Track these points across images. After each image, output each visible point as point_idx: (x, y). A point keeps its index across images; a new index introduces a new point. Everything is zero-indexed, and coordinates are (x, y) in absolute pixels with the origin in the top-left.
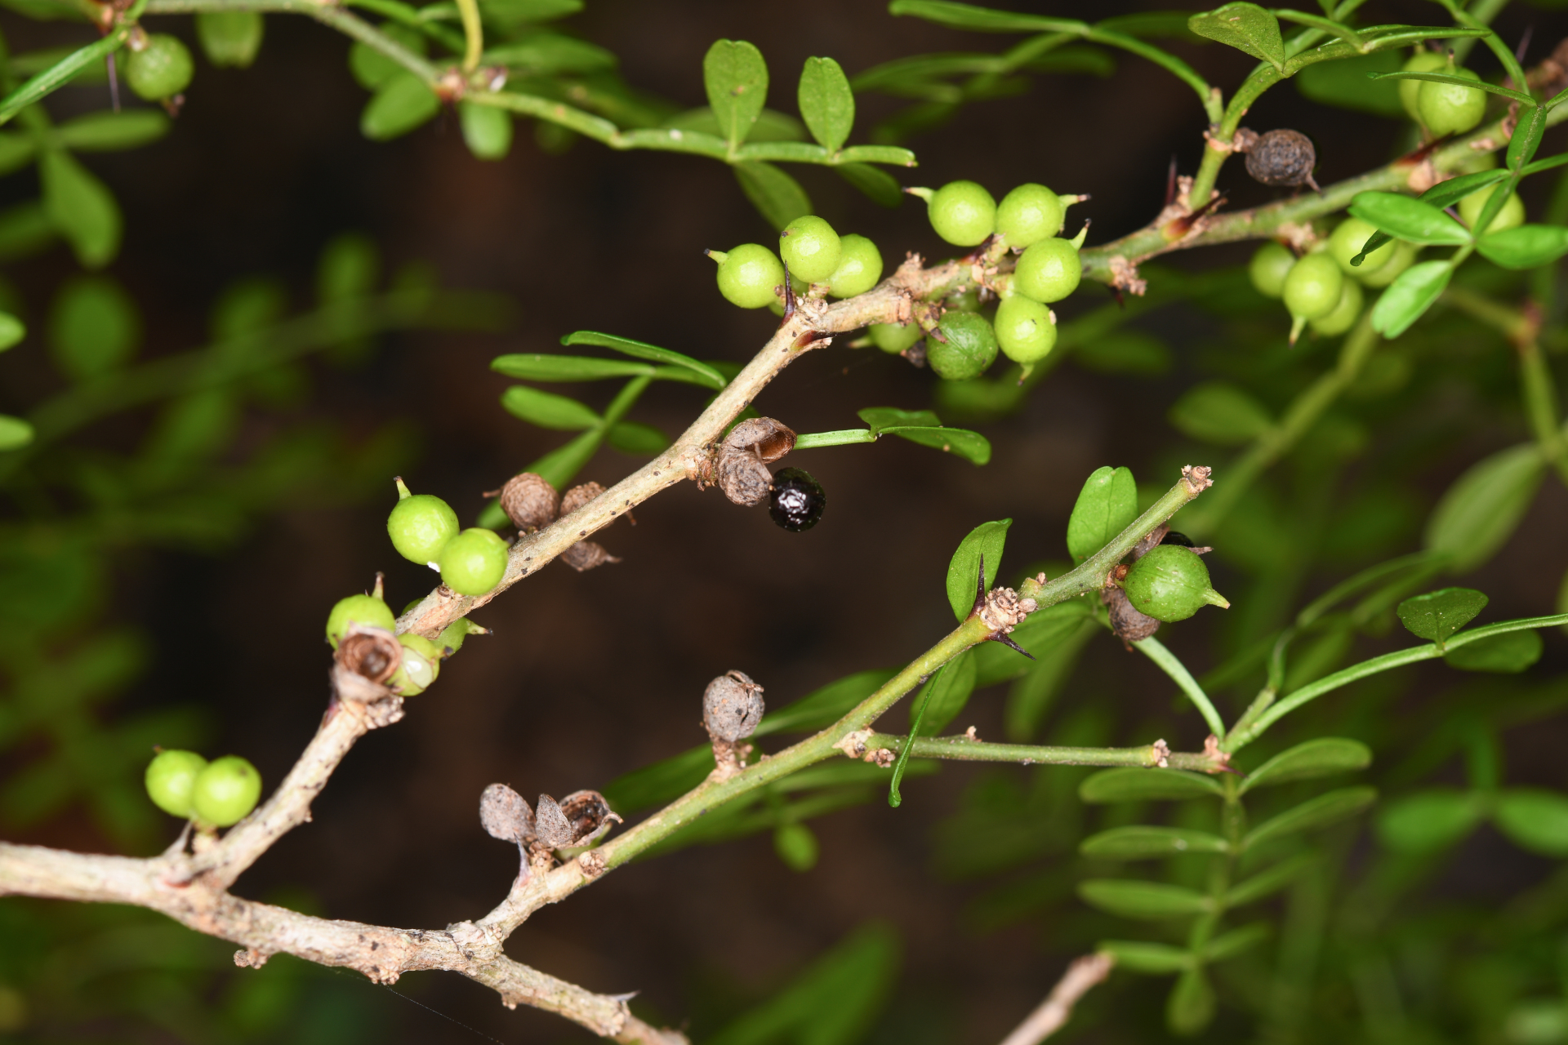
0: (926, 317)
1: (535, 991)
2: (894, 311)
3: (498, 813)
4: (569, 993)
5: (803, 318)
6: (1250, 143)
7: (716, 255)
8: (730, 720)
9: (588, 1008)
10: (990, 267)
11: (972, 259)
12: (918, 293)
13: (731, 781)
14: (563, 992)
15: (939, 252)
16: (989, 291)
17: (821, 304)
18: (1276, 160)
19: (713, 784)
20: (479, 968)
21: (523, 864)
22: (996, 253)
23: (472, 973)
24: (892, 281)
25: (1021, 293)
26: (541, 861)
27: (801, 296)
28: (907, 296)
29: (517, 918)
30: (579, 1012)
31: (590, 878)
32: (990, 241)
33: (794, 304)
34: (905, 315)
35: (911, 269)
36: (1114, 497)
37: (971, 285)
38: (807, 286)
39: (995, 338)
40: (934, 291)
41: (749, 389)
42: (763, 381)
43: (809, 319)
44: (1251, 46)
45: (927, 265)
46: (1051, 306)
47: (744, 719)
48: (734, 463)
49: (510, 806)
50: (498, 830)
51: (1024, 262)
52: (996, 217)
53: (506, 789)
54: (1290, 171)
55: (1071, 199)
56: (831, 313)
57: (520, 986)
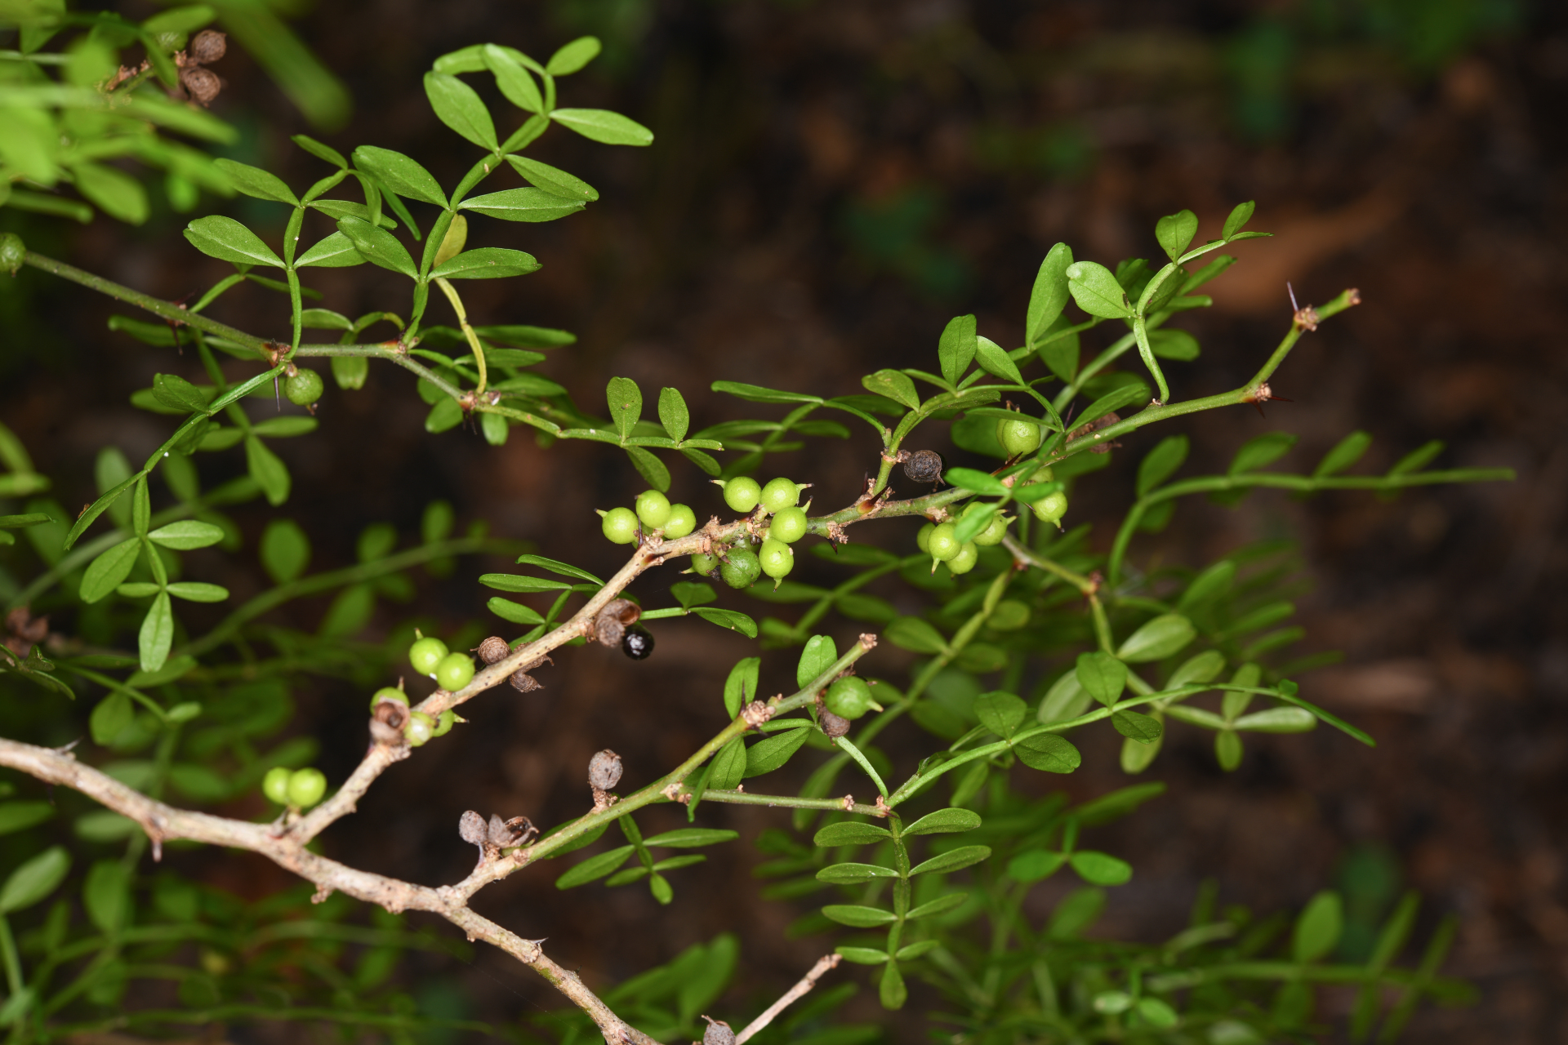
0: (719, 549)
1: (485, 930)
2: (701, 545)
3: (469, 827)
4: (506, 934)
5: (648, 547)
6: (906, 457)
7: (602, 513)
8: (601, 775)
9: (517, 945)
10: (757, 524)
11: (748, 519)
12: (716, 538)
13: (603, 813)
14: (502, 933)
15: (729, 516)
16: (756, 537)
17: (659, 540)
18: (918, 466)
19: (593, 814)
20: (452, 911)
21: (481, 855)
22: (761, 515)
23: (448, 914)
24: (702, 531)
25: (773, 538)
26: (492, 854)
27: (648, 536)
28: (708, 537)
29: (476, 885)
30: (511, 947)
31: (519, 865)
32: (756, 508)
33: (644, 540)
34: (707, 548)
35: (713, 525)
36: (823, 654)
37: (746, 534)
38: (652, 530)
39: (759, 564)
40: (725, 537)
41: (617, 586)
42: (625, 582)
43: (651, 548)
44: (900, 397)
45: (722, 523)
46: (790, 545)
47: (610, 776)
48: (604, 622)
49: (475, 822)
50: (468, 837)
51: (776, 520)
52: (761, 495)
53: (474, 813)
54: (927, 471)
55: (803, 486)
56: (665, 545)
57: (476, 926)
